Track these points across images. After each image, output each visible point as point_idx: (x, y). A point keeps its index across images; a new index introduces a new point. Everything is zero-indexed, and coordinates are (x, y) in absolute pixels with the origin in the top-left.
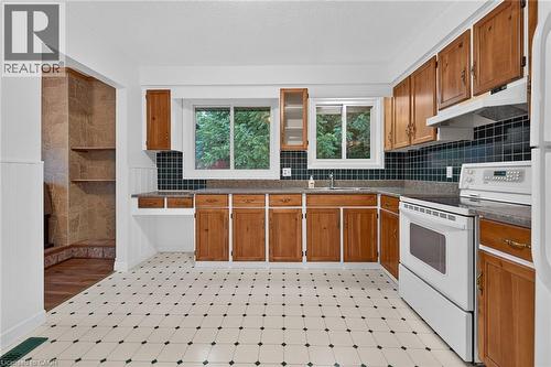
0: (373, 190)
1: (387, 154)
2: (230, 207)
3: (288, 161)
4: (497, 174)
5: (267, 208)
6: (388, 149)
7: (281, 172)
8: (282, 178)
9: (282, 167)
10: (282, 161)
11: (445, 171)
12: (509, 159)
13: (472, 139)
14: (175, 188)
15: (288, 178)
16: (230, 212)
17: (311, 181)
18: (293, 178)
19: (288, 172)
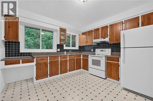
0: (80, 54)
1: (79, 46)
2: (49, 61)
3: (59, 47)
4: (102, 51)
5: (59, 60)
6: (80, 45)
7: (57, 50)
8: (57, 51)
9: (57, 48)
10: (57, 47)
11: (91, 50)
12: (104, 48)
13: (96, 45)
14: (15, 56)
15: (59, 52)
16: (49, 62)
17: (65, 52)
18: (60, 51)
19: (59, 50)
